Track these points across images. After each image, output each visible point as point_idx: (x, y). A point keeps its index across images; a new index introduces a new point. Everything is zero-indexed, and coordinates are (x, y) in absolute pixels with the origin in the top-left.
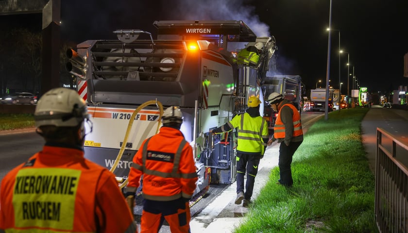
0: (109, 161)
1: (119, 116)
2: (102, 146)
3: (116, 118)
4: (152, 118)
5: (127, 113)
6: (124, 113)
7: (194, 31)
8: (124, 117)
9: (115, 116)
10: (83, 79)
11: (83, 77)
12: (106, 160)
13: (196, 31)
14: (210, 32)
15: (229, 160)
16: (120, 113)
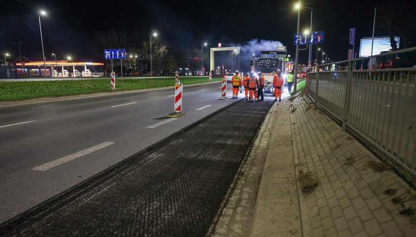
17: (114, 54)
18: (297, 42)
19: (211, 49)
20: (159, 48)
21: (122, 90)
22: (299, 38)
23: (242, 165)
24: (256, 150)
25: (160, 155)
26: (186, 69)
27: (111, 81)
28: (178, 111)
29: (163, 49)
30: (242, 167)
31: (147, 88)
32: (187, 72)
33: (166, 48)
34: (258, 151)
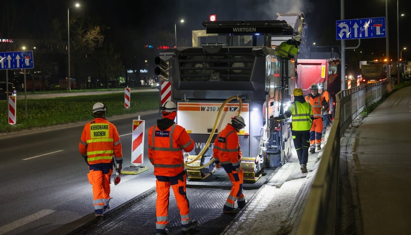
0: (199, 144)
1: (206, 109)
2: (192, 133)
3: (204, 110)
4: (233, 109)
5: (213, 106)
6: (210, 106)
7: (241, 30)
8: (210, 109)
9: (203, 109)
10: (165, 80)
11: (165, 79)
12: (196, 143)
13: (243, 30)
14: (255, 31)
15: (279, 145)
16: (207, 107)
17: (11, 61)
18: (341, 35)
19: (195, 32)
20: (85, 33)
21: (30, 128)
22: (344, 28)
23: (226, 229)
24: (249, 213)
25: (121, 224)
26: (142, 71)
27: (10, 112)
28: (137, 165)
29: (93, 34)
30: (226, 231)
31: (73, 121)
32: (145, 77)
33: (101, 33)
34: (251, 215)
